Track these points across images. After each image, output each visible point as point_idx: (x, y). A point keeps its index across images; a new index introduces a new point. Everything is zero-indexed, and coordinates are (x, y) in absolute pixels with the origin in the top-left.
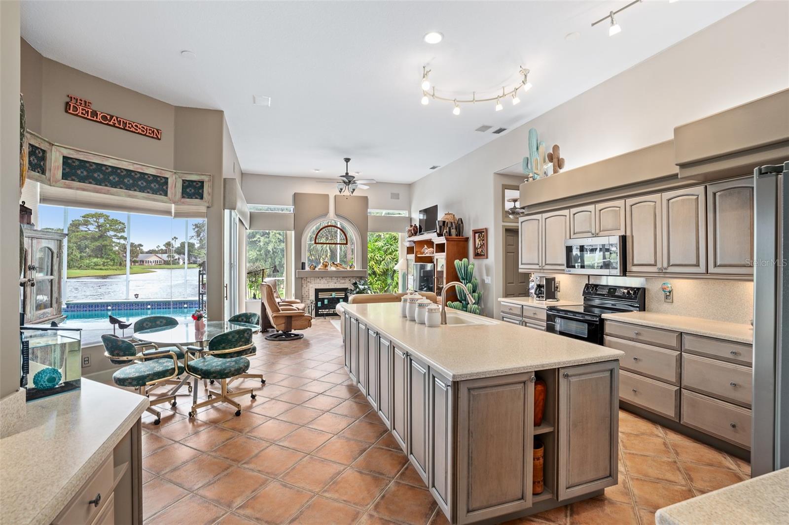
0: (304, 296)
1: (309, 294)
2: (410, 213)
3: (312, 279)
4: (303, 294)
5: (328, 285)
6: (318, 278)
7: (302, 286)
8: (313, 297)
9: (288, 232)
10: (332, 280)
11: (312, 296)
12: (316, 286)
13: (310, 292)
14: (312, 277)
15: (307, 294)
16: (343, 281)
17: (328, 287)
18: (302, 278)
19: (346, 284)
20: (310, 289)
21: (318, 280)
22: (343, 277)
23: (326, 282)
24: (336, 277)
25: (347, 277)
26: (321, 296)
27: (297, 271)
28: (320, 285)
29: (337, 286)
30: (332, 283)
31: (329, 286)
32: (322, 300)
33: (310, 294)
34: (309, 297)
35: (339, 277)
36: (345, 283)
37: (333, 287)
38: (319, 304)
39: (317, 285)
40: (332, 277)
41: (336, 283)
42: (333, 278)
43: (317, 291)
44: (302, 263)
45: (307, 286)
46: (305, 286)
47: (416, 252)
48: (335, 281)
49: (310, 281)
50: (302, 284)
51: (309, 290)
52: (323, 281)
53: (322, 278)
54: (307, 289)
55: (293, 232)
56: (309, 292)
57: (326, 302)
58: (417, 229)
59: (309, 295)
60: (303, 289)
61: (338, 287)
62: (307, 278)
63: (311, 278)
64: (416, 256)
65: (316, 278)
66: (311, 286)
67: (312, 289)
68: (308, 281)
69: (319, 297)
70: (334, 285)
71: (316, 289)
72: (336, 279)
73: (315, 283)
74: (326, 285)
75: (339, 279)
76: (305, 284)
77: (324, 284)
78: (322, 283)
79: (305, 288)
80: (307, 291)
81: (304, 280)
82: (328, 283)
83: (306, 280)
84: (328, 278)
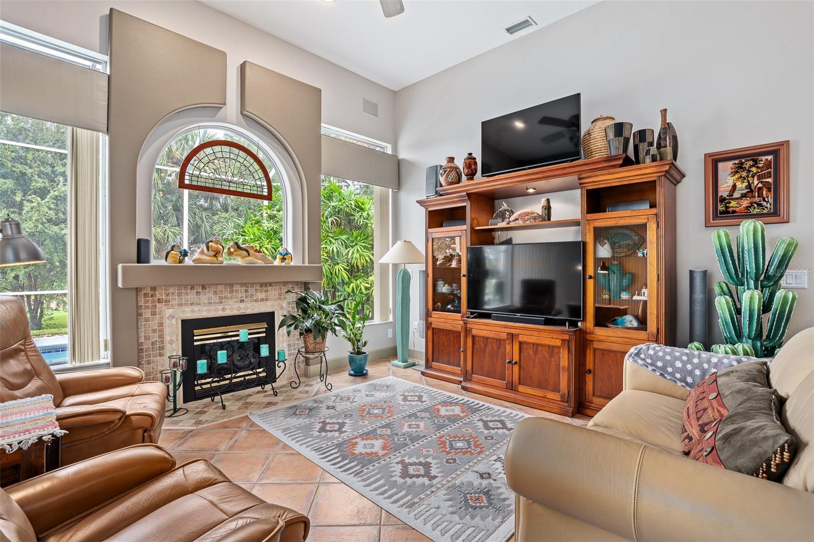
0: (147, 345)
1: (161, 336)
2: (395, 148)
3: (171, 290)
4: (142, 340)
5: (220, 307)
6: (192, 288)
7: (139, 315)
8: (174, 347)
9: (83, 134)
10: (231, 292)
11: (171, 342)
12: (184, 311)
13: (167, 331)
14: (172, 286)
15: (156, 338)
16: (261, 295)
17: (220, 314)
18: (138, 290)
19: (269, 303)
20: (167, 322)
21: (191, 296)
22: (262, 285)
23: (215, 299)
24: (242, 285)
25: (270, 284)
26: (201, 337)
27: (120, 266)
28: (196, 308)
29: (247, 309)
30: (231, 302)
31: (224, 310)
32: (208, 352)
33: (167, 338)
34: (162, 348)
35: (252, 284)
36: (267, 300)
37: (235, 312)
39: (188, 309)
40: (231, 285)
41: (242, 301)
42: (236, 288)
43: (188, 327)
44: (139, 241)
45: (154, 314)
46: (147, 313)
47: (472, 219)
48: (241, 295)
49: (164, 297)
50: (138, 307)
51: (161, 324)
52: (205, 297)
53: (204, 287)
54: (154, 324)
55: (104, 140)
56: (162, 331)
57: (222, 357)
58: (475, 163)
59: (162, 342)
60: (142, 323)
61: (249, 311)
62: (154, 289)
63: (167, 286)
64: (472, 228)
65: (186, 287)
66: (169, 312)
67: (174, 321)
68: (159, 299)
69: (196, 343)
70: (239, 307)
71: (185, 323)
72: (243, 289)
73: (181, 305)
74: (214, 307)
75: (251, 290)
76: (147, 307)
77: (210, 303)
78: (204, 303)
79: (147, 320)
80: (154, 331)
81: (145, 294)
82: (221, 302)
83: (152, 296)
84: (220, 288)
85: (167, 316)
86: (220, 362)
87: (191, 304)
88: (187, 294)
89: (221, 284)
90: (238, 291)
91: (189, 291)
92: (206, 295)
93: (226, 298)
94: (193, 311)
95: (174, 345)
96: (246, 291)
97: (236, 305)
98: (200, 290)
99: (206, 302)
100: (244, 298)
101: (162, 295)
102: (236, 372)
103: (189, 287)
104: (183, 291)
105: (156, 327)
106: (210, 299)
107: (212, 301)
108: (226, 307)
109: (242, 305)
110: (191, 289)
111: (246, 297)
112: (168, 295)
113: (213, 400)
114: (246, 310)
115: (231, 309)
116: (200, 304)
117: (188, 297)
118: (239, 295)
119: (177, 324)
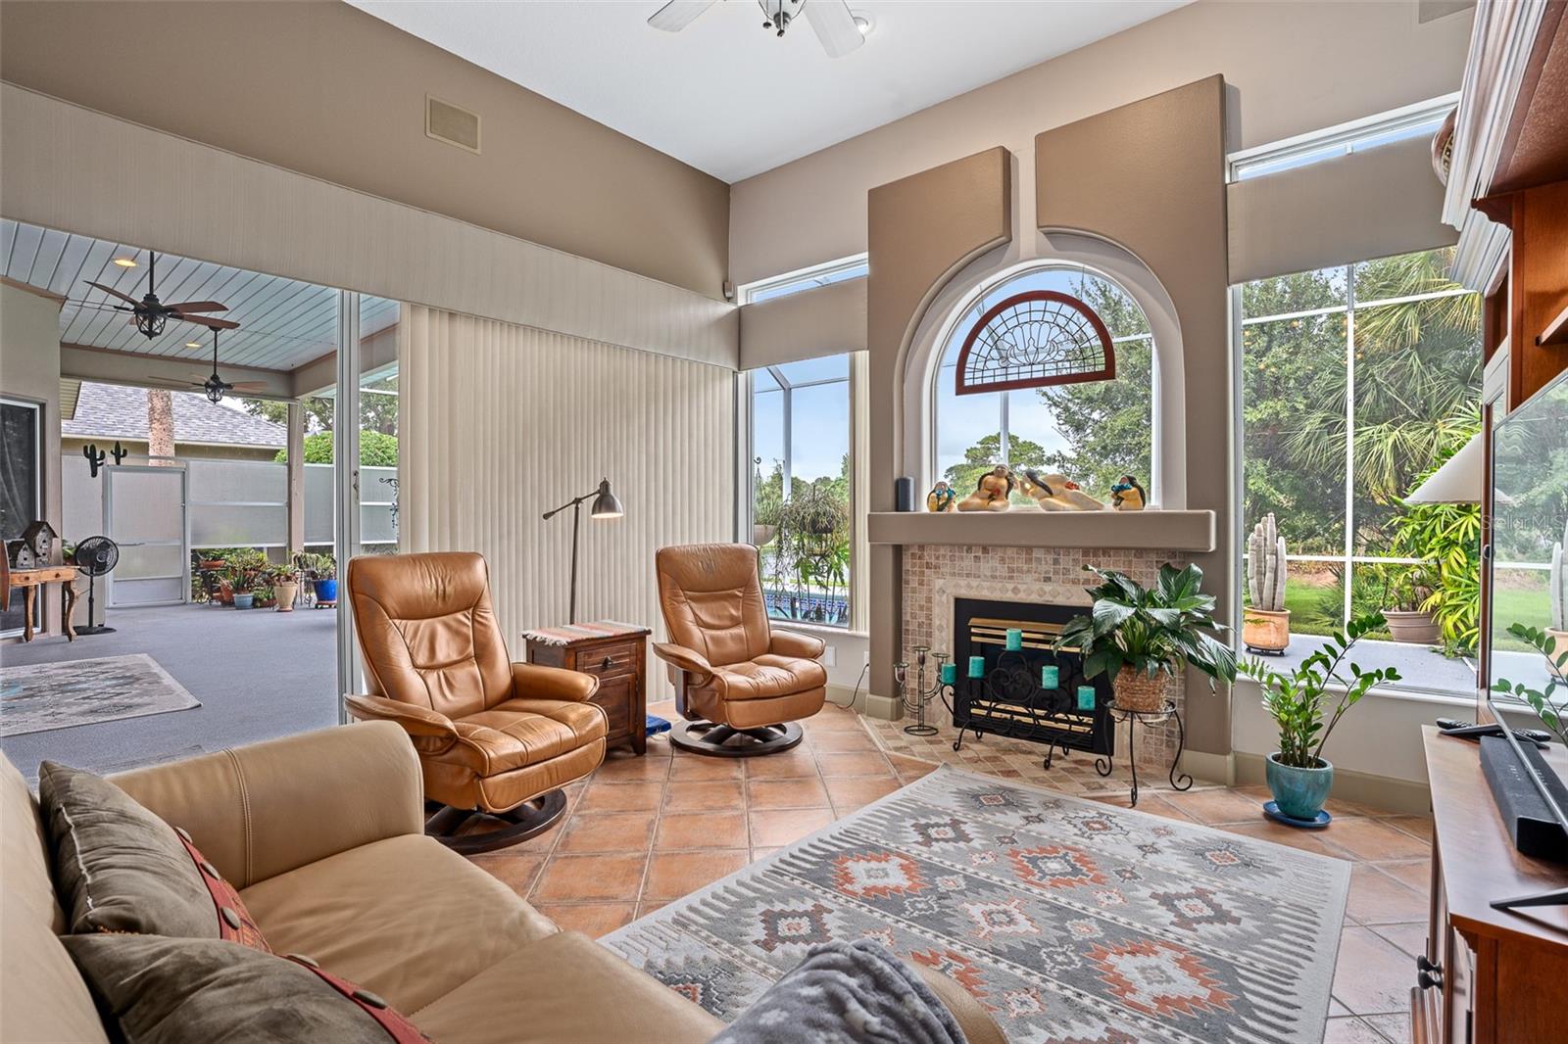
0: (913, 625)
1: (929, 617)
3: (942, 552)
4: (908, 617)
5: (1010, 586)
6: (969, 550)
7: (905, 582)
8: (946, 636)
9: (857, 358)
10: (1029, 561)
11: (942, 629)
12: (957, 586)
13: (936, 611)
14: (943, 545)
15: (923, 618)
16: (1088, 572)
17: (1009, 596)
18: (898, 551)
20: (936, 597)
21: (967, 562)
22: (1086, 551)
23: (1002, 571)
24: (1048, 549)
25: (1106, 551)
26: (980, 628)
27: (873, 516)
28: (974, 583)
29: (1055, 594)
30: (1028, 578)
31: (1015, 590)
33: (936, 622)
35: (1068, 549)
37: (1034, 598)
38: (975, 666)
39: (963, 582)
40: (1029, 549)
41: (1047, 579)
42: (1037, 554)
43: (966, 609)
44: (898, 481)
45: (921, 583)
46: (913, 581)
48: (1046, 566)
49: (933, 561)
50: (900, 572)
51: (929, 600)
52: (990, 564)
53: (985, 550)
54: (921, 597)
56: (929, 609)
59: (930, 625)
60: (907, 594)
62: (922, 547)
63: (936, 545)
65: (960, 546)
66: (939, 583)
67: (944, 598)
68: (927, 563)
69: (974, 639)
70: (1042, 589)
71: (959, 602)
72: (1050, 557)
73: (954, 574)
74: (1000, 585)
75: (1065, 561)
76: (914, 573)
77: (994, 577)
78: (985, 576)
79: (914, 591)
80: (921, 608)
81: (912, 554)
82: (1011, 578)
83: (920, 558)
84: (1010, 552)
85: (937, 588)
86: (970, 675)
87: (968, 575)
88: (962, 558)
89: (1011, 546)
90: (1039, 560)
91: (965, 554)
92: (988, 562)
93: (1019, 570)
94: (969, 586)
95: (944, 634)
96: (1056, 562)
97: (1037, 586)
98: (980, 554)
99: (989, 574)
100: (1051, 575)
101: (931, 558)
102: (998, 701)
103: (965, 548)
104: (957, 554)
105: (923, 603)
106: (994, 569)
107: (998, 574)
108: (1019, 586)
109: (1048, 587)
110: (967, 552)
111: (1056, 572)
112: (938, 558)
113: (979, 737)
114: (1055, 597)
115: (1030, 592)
116: (979, 577)
117: (963, 564)
118: (1043, 567)
119: (948, 601)
